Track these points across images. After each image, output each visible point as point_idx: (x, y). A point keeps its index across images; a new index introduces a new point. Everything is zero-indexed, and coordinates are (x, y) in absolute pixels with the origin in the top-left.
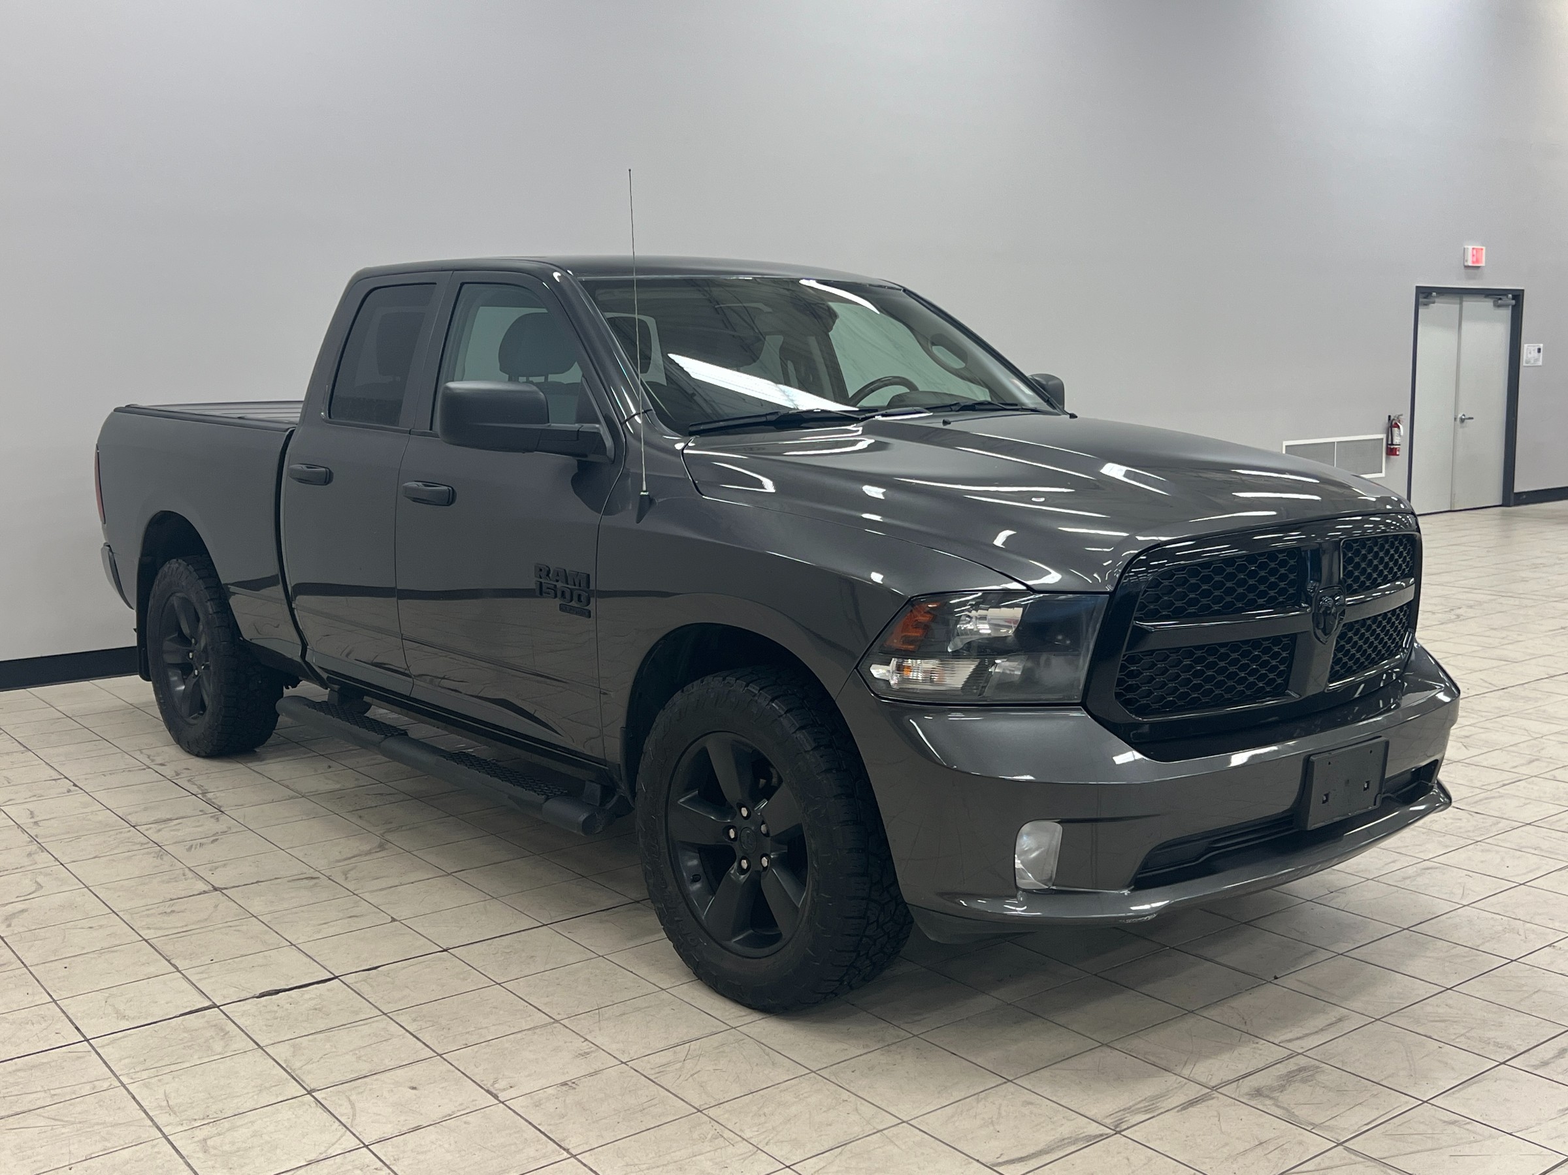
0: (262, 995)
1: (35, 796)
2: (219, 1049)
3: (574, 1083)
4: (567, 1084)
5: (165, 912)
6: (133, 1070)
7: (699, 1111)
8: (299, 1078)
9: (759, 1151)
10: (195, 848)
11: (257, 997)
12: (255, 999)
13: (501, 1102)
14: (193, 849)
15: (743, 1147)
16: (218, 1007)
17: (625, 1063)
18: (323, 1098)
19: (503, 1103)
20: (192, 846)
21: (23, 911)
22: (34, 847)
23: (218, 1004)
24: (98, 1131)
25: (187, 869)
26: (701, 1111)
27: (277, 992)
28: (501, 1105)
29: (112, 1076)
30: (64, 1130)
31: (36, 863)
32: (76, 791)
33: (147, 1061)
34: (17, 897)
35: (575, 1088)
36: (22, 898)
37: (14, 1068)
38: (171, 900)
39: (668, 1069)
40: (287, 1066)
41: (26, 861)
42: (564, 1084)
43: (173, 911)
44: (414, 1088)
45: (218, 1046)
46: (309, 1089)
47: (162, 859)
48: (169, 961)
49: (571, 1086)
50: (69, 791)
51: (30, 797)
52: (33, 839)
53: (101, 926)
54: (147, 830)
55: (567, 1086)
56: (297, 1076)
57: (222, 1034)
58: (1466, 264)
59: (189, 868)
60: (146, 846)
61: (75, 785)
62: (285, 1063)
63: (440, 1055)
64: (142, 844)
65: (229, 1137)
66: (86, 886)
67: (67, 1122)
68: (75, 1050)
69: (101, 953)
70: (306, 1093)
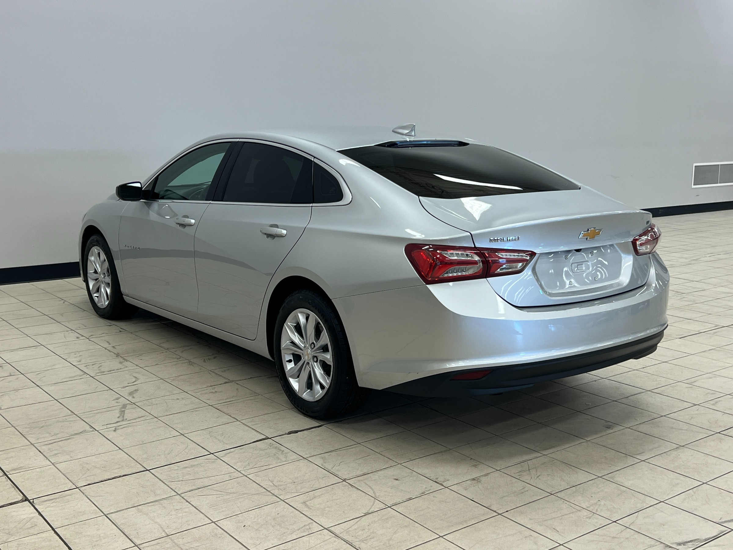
0: (290, 433)
1: (104, 333)
2: (284, 459)
3: (478, 479)
4: (475, 480)
5: (212, 392)
6: (245, 469)
7: (552, 494)
8: (335, 473)
9: (595, 514)
10: (207, 361)
11: (288, 434)
12: (287, 435)
13: (446, 487)
14: (206, 361)
15: (585, 513)
16: (270, 438)
17: (499, 470)
18: (353, 483)
19: (447, 488)
20: (205, 360)
21: (136, 390)
22: (122, 360)
23: (270, 437)
24: (246, 497)
25: (209, 371)
26: (553, 494)
27: (296, 432)
28: (446, 488)
29: (236, 471)
30: (228, 497)
31: (127, 367)
32: (124, 331)
33: (250, 464)
34: (128, 383)
35: (480, 482)
36: (132, 384)
37: (183, 466)
38: (211, 386)
39: (523, 474)
40: (325, 468)
41: (120, 366)
42: (473, 479)
43: (216, 392)
44: (397, 480)
45: (282, 457)
46: (343, 479)
47: (193, 366)
48: (230, 416)
49: (478, 481)
50: (120, 331)
51: (101, 334)
52: (118, 355)
53: (183, 398)
54: (175, 351)
55: (475, 481)
56: (332, 472)
57: (281, 452)
59: (210, 370)
60: (180, 359)
61: (121, 328)
62: (323, 466)
63: (400, 464)
64: (178, 359)
65: (316, 501)
66: (161, 379)
67: (227, 492)
68: (208, 458)
69: (192, 412)
70: (342, 481)
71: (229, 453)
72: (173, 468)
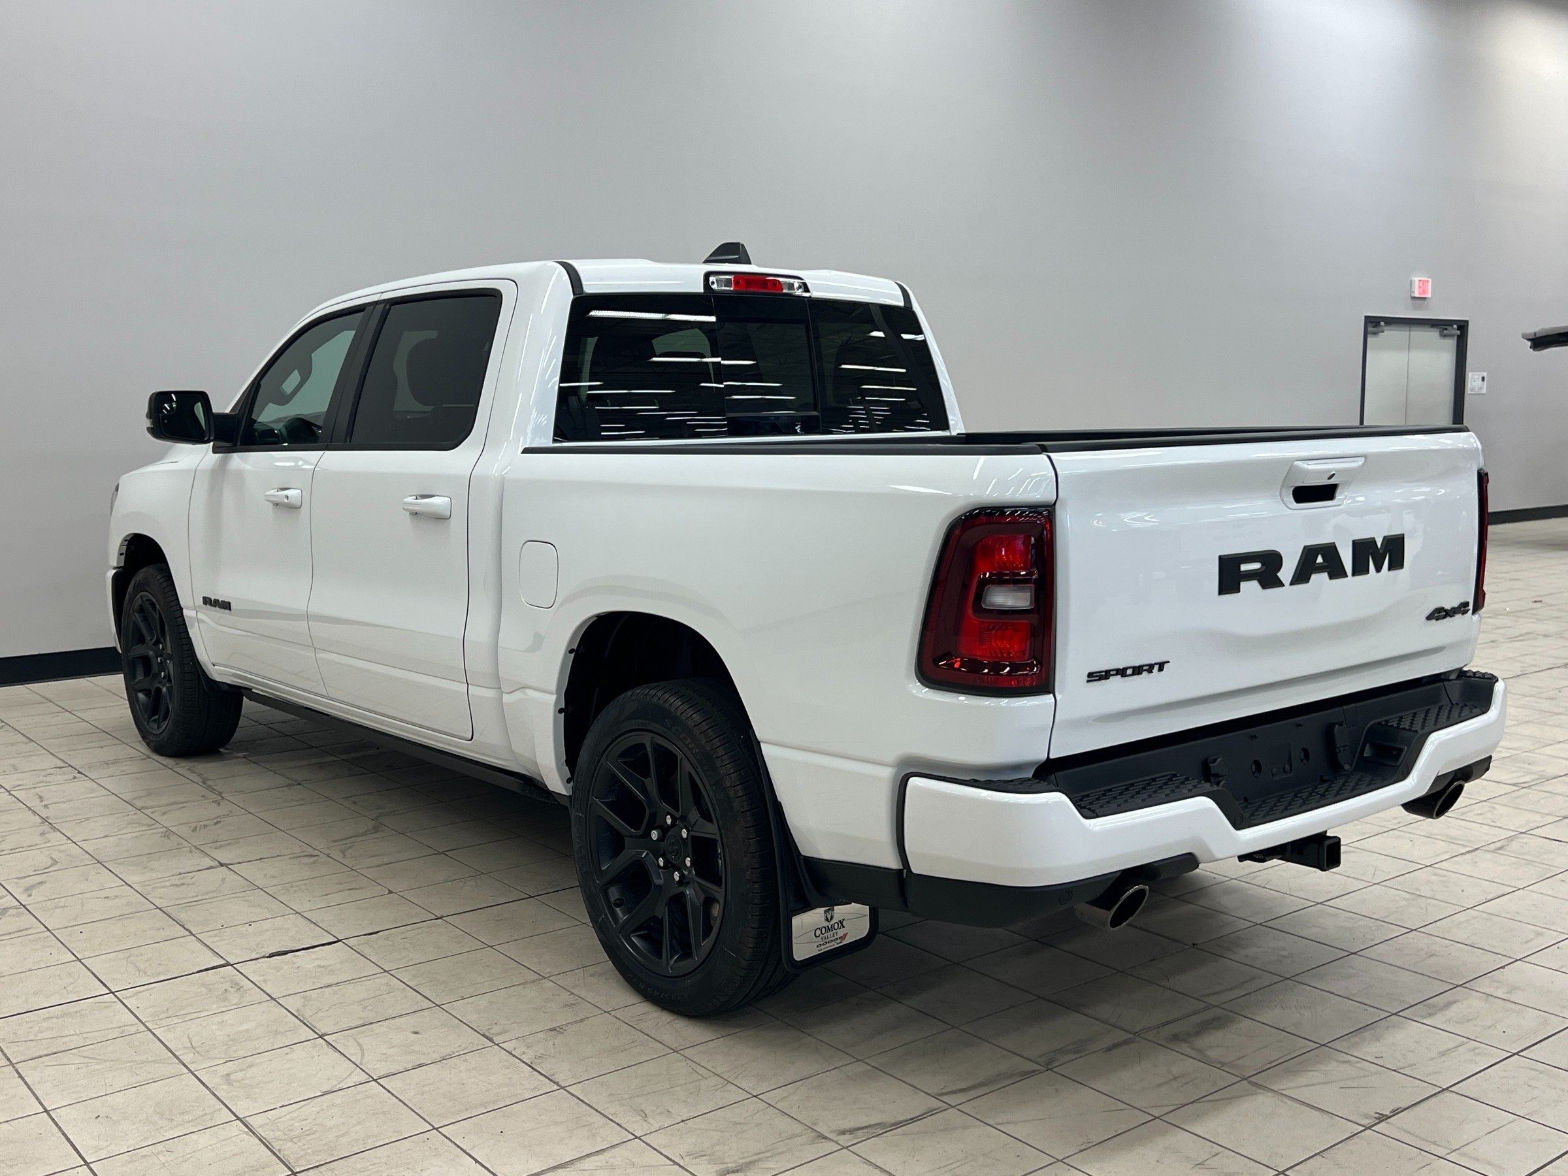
0: (272, 956)
1: (42, 782)
2: (235, 1001)
3: (562, 1028)
4: (555, 1030)
5: (176, 885)
6: (157, 1018)
8: (311, 1024)
9: (729, 1084)
10: (200, 829)
11: (267, 957)
12: (266, 959)
13: (495, 1044)
14: (198, 830)
15: (714, 1081)
16: (232, 965)
17: (608, 1012)
18: (333, 1041)
19: (498, 1045)
20: (196, 827)
21: (41, 883)
22: (46, 827)
23: (232, 963)
25: (193, 847)
27: (286, 953)
28: (496, 1046)
29: (138, 1022)
30: (97, 1067)
31: (49, 841)
32: (81, 778)
33: (170, 1010)
34: (35, 871)
35: (563, 1033)
36: (40, 872)
37: (47, 1016)
38: (181, 874)
39: (647, 1017)
40: (299, 1014)
41: (38, 839)
42: (553, 1029)
43: (183, 884)
44: (416, 1033)
45: (234, 997)
46: (320, 1034)
47: (169, 838)
48: (183, 926)
49: (559, 1032)
50: (75, 778)
51: (37, 783)
52: (45, 820)
53: (116, 896)
54: (152, 813)
56: (308, 1022)
57: (237, 987)
58: (1413, 295)
59: (195, 846)
60: (153, 827)
61: (79, 772)
62: (296, 1011)
63: (439, 1006)
64: (149, 826)
65: (250, 1073)
66: (99, 862)
67: (101, 1059)
68: (102, 1001)
69: (119, 919)
70: (317, 1036)
71: (144, 991)
72: (28, 1020)
